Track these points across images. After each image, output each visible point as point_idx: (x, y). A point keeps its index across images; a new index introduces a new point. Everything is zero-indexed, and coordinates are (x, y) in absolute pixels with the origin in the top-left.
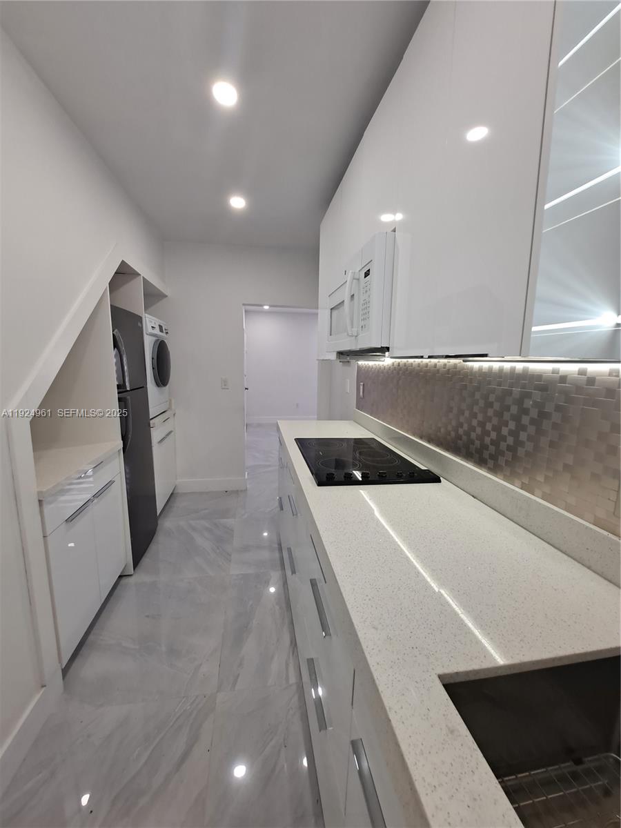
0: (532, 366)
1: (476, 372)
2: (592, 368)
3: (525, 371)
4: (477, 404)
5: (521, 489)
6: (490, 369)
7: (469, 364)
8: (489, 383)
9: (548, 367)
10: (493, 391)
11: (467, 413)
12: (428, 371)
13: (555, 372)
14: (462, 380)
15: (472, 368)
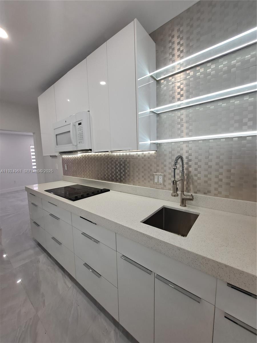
0: (131, 153)
1: (115, 156)
2: (145, 153)
3: (130, 154)
4: (117, 165)
5: (133, 185)
6: (120, 155)
7: (113, 153)
8: (120, 159)
9: (135, 153)
10: (122, 161)
11: (114, 168)
12: (99, 157)
13: (137, 154)
14: (111, 159)
15: (114, 155)
